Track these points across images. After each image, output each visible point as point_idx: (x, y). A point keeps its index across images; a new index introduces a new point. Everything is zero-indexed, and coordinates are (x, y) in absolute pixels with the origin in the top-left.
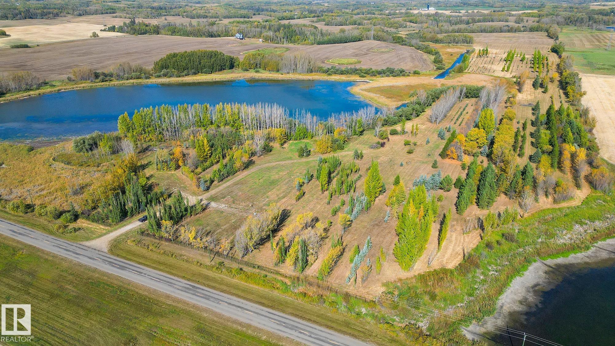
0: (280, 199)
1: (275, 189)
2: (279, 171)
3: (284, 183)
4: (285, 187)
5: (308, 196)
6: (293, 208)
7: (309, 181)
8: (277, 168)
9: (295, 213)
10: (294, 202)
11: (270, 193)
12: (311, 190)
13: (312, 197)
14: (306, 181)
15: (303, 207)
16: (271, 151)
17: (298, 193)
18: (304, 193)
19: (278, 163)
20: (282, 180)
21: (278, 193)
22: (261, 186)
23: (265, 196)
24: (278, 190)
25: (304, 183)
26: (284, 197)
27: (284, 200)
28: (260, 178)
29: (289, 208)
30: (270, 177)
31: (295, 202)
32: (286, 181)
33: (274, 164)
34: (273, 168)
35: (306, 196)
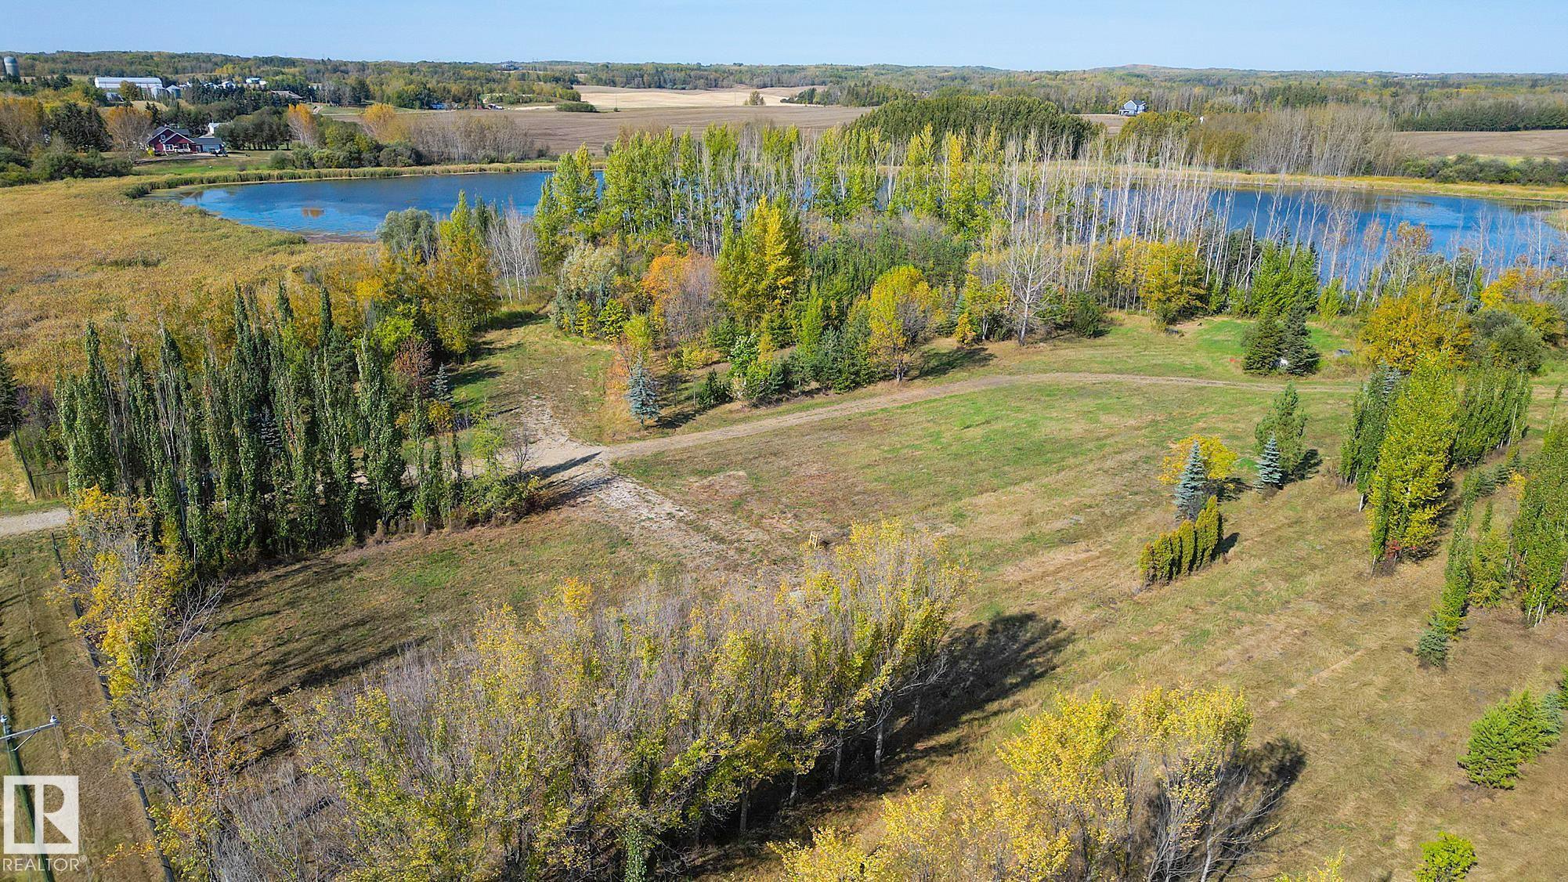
0: (1035, 543)
1: (1031, 485)
2: (1106, 409)
3: (1109, 464)
4: (1101, 486)
5: (1256, 564)
6: (1104, 624)
7: (1285, 479)
8: (1097, 395)
9: (1110, 666)
10: (1131, 579)
11: (982, 500)
12: (1289, 532)
13: (1289, 578)
14: (1257, 476)
15: (1196, 639)
16: (1098, 334)
17: (1180, 529)
18: (1223, 545)
19: (1115, 377)
20: (1100, 448)
21: (1040, 506)
22: (957, 456)
23: (950, 507)
24: (1050, 493)
25: (1240, 485)
26: (1066, 539)
27: (1059, 556)
28: (980, 419)
29: (1070, 618)
30: (1033, 425)
31: (1136, 584)
32: (1128, 457)
33: (1091, 378)
34: (1082, 392)
35: (1238, 565)
